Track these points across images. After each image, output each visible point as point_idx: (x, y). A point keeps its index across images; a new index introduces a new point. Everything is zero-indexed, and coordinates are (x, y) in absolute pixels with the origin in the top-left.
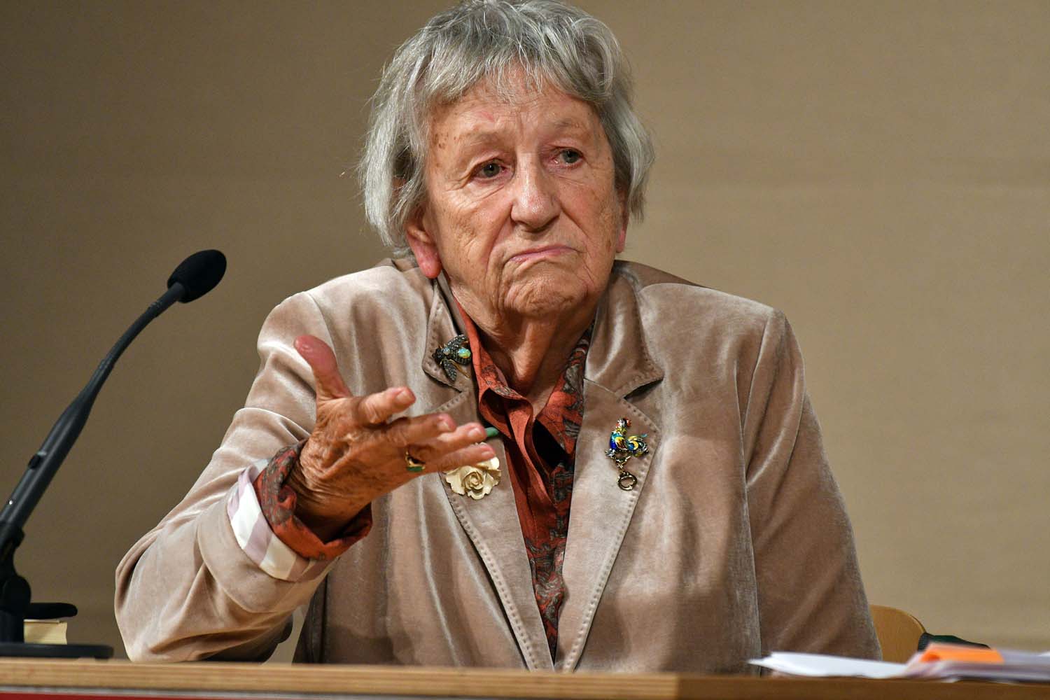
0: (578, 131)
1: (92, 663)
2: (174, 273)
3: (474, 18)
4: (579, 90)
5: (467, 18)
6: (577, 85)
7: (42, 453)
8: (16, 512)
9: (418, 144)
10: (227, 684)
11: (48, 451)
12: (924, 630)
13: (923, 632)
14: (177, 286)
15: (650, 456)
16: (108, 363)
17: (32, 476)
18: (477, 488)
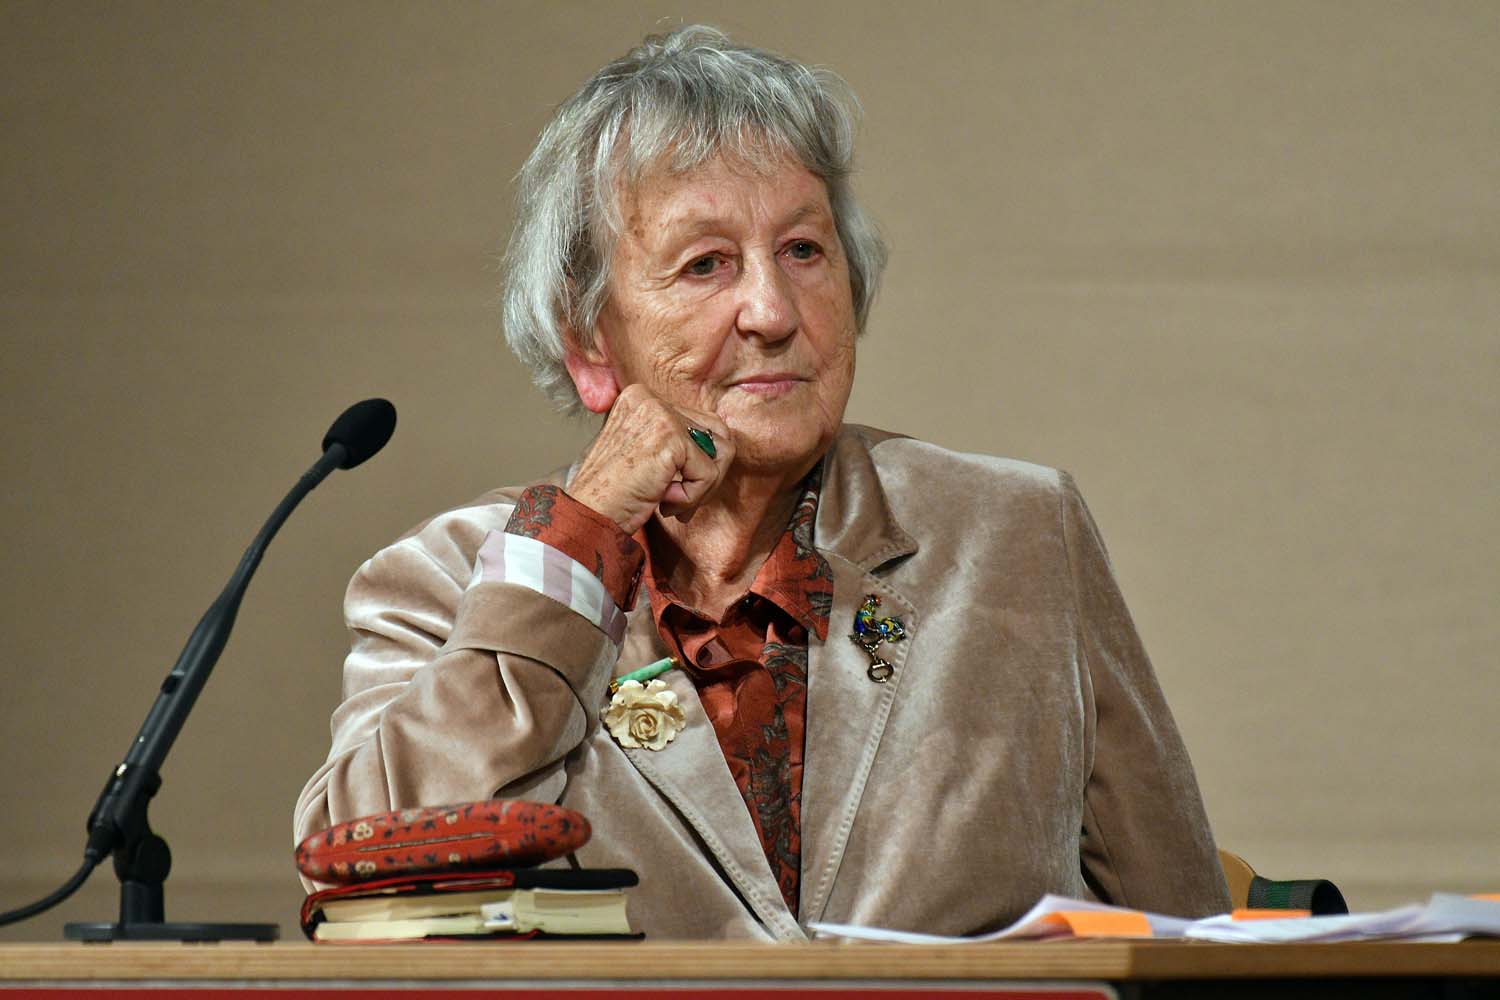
2: (330, 432)
7: (178, 673)
8: (148, 751)
11: (186, 669)
12: (1256, 874)
13: (1253, 876)
14: (336, 447)
15: (906, 641)
16: (256, 551)
17: (168, 702)
18: (652, 734)
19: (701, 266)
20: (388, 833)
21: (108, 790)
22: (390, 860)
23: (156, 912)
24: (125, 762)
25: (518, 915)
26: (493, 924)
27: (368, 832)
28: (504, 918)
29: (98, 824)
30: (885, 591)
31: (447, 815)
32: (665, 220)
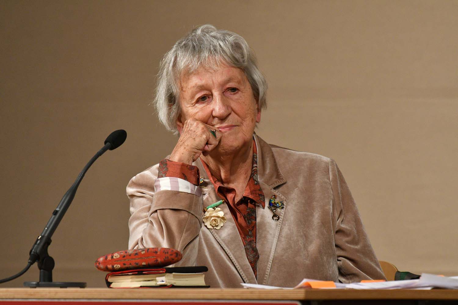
0: (236, 81)
1: (79, 289)
2: (107, 139)
3: (192, 40)
4: (234, 63)
5: (190, 40)
6: (233, 61)
7: (58, 209)
8: (48, 232)
9: (175, 90)
10: (131, 297)
11: (60, 208)
12: (397, 270)
13: (397, 271)
14: (108, 144)
15: (284, 209)
16: (82, 174)
17: (54, 218)
18: (217, 225)
19: (203, 99)
20: (124, 256)
21: (36, 243)
22: (124, 264)
23: (50, 279)
24: (41, 235)
25: (167, 281)
26: (160, 283)
27: (118, 256)
28: (163, 281)
29: (32, 253)
30: (278, 194)
31: (142, 251)
32: (189, 87)
